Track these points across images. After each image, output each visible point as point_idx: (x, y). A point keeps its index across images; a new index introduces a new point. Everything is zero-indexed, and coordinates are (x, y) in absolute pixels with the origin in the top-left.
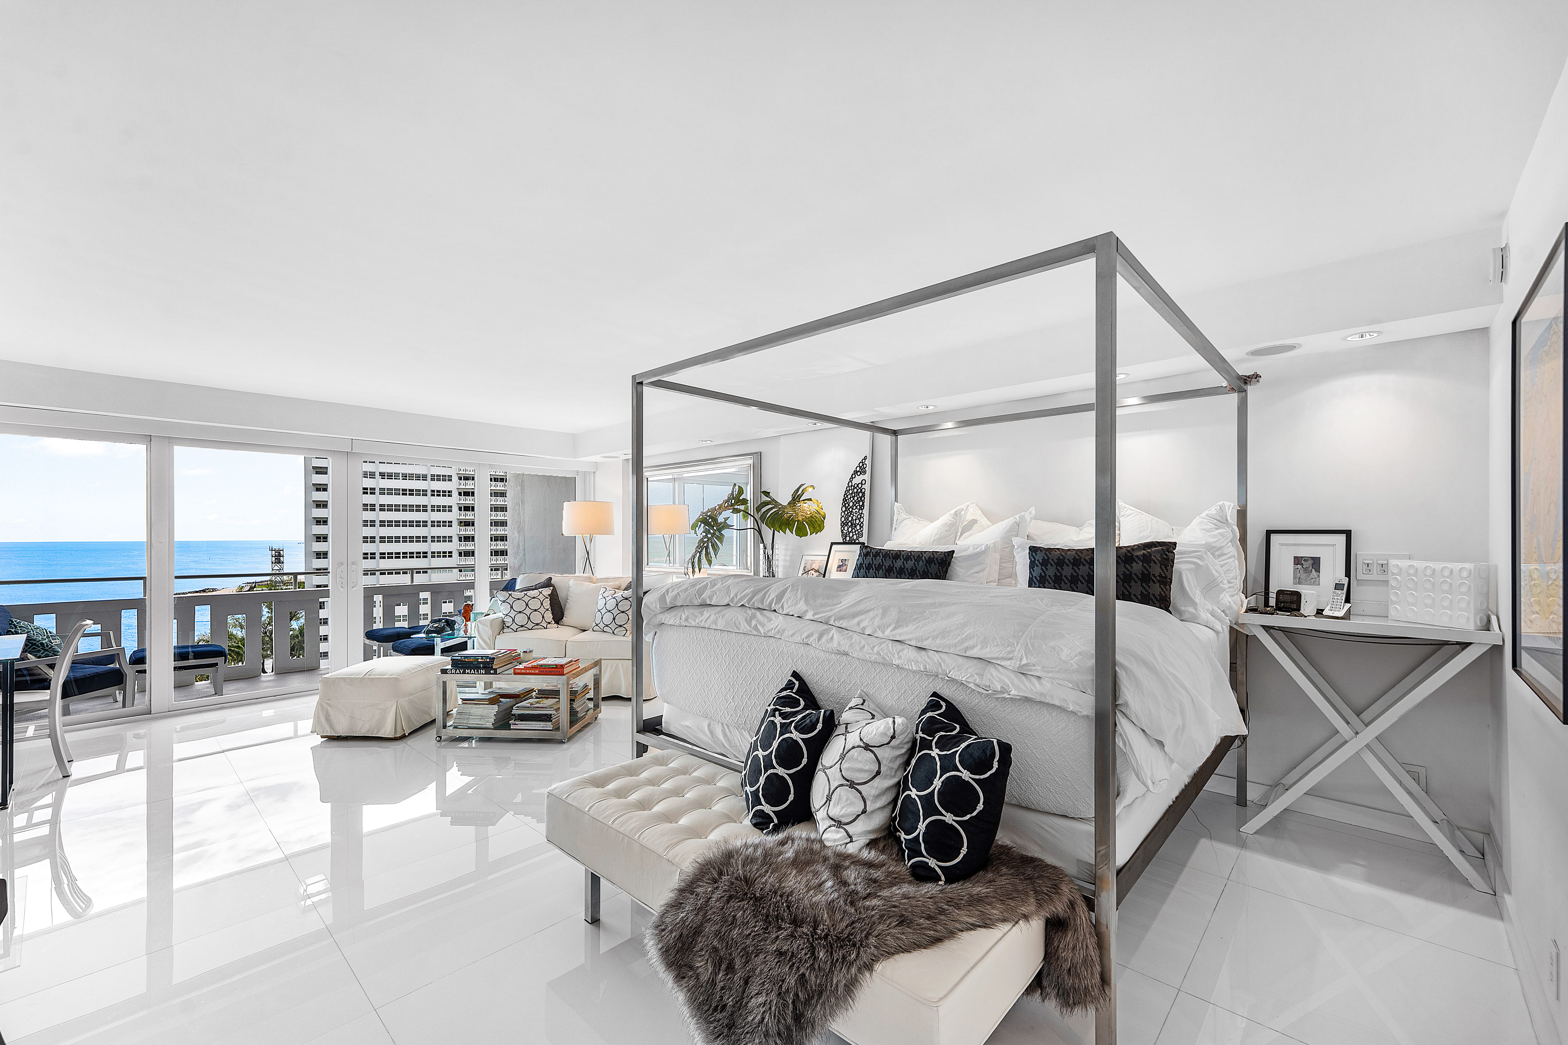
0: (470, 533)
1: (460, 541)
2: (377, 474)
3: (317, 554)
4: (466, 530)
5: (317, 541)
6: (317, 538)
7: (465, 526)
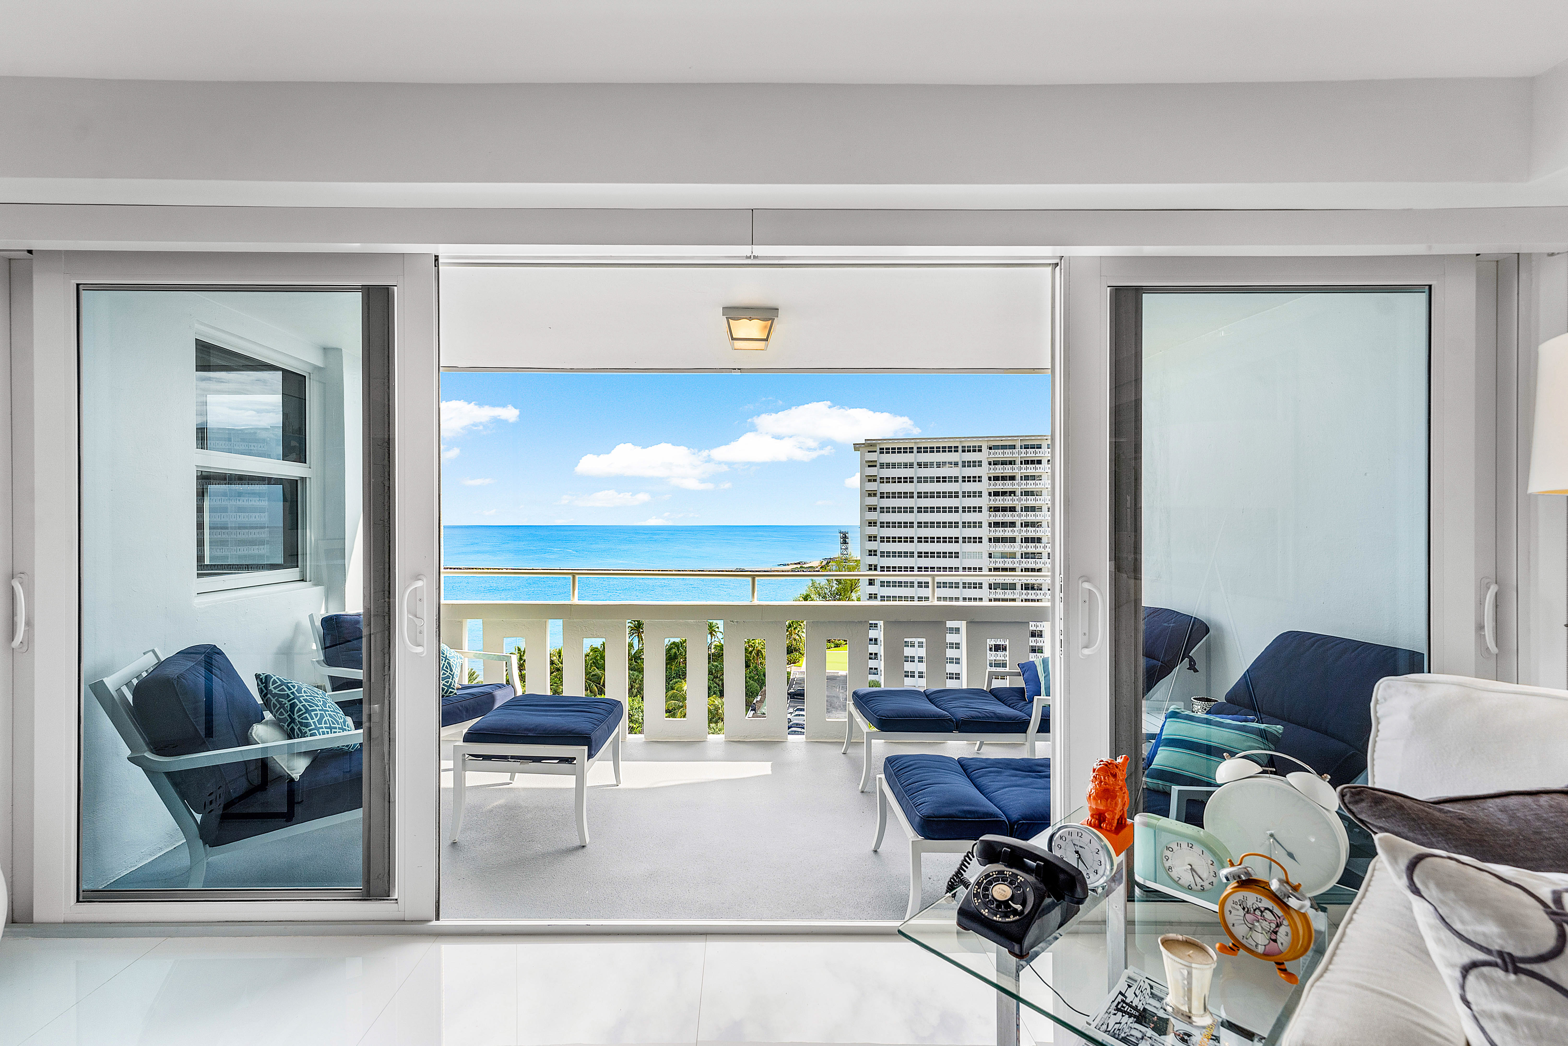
0: (1000, 518)
1: (990, 526)
2: (915, 465)
3: (869, 537)
4: (995, 516)
5: (869, 526)
6: (870, 523)
7: (994, 511)
